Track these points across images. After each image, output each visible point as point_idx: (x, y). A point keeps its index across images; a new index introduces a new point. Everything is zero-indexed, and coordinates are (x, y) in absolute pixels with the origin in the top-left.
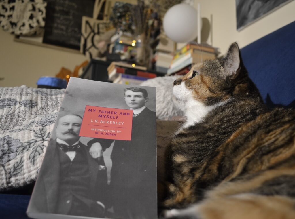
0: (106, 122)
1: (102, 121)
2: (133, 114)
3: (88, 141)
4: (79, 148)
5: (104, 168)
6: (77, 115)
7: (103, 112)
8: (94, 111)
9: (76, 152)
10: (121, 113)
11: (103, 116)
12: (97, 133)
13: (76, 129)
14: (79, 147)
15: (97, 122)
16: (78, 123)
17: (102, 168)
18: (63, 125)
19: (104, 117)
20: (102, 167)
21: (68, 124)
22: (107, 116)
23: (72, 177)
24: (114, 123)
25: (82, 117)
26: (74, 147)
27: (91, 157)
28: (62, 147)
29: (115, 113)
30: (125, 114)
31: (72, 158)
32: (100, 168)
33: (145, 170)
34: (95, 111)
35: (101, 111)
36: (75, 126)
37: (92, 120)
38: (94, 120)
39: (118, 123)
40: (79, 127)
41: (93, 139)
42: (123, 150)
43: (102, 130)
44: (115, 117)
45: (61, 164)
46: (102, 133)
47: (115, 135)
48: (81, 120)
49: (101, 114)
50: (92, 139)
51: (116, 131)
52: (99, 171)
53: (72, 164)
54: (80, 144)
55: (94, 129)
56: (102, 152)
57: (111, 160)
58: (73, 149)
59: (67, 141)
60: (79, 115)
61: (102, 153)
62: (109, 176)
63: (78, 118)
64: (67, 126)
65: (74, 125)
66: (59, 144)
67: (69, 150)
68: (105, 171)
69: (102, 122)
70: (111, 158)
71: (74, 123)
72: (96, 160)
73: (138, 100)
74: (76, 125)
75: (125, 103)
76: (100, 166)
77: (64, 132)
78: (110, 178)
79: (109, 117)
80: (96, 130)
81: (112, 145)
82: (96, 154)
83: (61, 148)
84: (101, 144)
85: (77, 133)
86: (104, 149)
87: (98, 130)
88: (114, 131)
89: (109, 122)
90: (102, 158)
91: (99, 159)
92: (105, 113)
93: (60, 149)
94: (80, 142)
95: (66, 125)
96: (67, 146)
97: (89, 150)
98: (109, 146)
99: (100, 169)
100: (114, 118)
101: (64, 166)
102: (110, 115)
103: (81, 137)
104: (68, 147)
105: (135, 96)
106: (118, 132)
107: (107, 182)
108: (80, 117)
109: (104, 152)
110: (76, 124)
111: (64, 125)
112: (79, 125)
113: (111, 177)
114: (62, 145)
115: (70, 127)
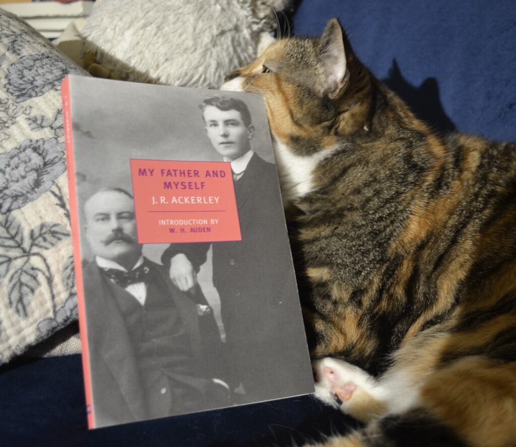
0: (182, 200)
1: (174, 198)
2: (233, 173)
3: (161, 253)
5: (207, 309)
6: (120, 190)
7: (169, 173)
8: (152, 172)
9: (146, 283)
10: (208, 174)
11: (173, 186)
12: (172, 230)
13: (128, 227)
14: (148, 270)
15: (166, 201)
16: (126, 210)
17: (204, 310)
18: (98, 220)
19: (177, 186)
20: (203, 307)
22: (182, 184)
23: (154, 340)
24: (199, 200)
25: (131, 193)
26: (138, 273)
28: (113, 276)
29: (196, 173)
30: (215, 174)
31: (141, 298)
32: (201, 310)
33: (280, 303)
34: (153, 173)
35: (166, 172)
36: (124, 220)
37: (153, 198)
38: (158, 199)
39: (207, 200)
40: (134, 221)
41: (169, 248)
42: (233, 264)
43: (181, 222)
44: (199, 186)
45: (125, 316)
46: (182, 230)
47: (209, 230)
49: (169, 179)
51: (209, 222)
52: (200, 317)
53: (145, 312)
55: (163, 222)
56: (195, 273)
57: (215, 290)
58: (137, 277)
59: (119, 259)
60: (123, 188)
61: (194, 277)
62: (220, 324)
63: (122, 196)
65: (120, 216)
66: (106, 270)
67: (129, 281)
68: (210, 315)
69: (176, 201)
70: (214, 286)
71: (119, 212)
72: (187, 294)
73: (235, 132)
74: (125, 218)
75: (208, 143)
76: (199, 307)
77: (104, 238)
79: (185, 187)
80: (169, 222)
81: (210, 254)
82: (184, 281)
83: (112, 280)
84: (189, 257)
85: (133, 238)
86: (196, 269)
87: (172, 222)
88: (205, 222)
89: (189, 200)
90: (197, 287)
91: (193, 292)
92: (176, 175)
93: (111, 282)
94: (145, 259)
95: (103, 219)
96: (122, 272)
97: (168, 274)
98: (203, 260)
99: (201, 314)
100: (198, 187)
101: (133, 319)
102: (186, 180)
103: (145, 246)
104: (126, 275)
105: (227, 122)
106: (212, 221)
107: (219, 339)
108: (126, 193)
109: (199, 275)
110: (124, 215)
111: (101, 222)
112: (131, 216)
113: (225, 326)
114: (111, 270)
115: (113, 224)
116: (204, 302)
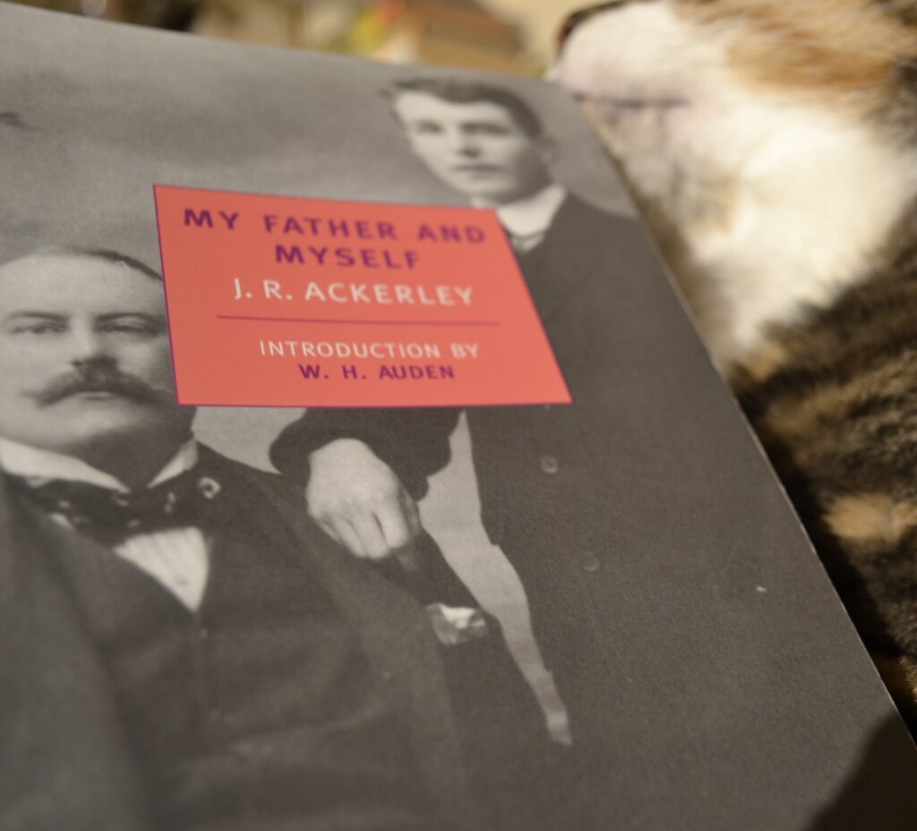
0: (345, 292)
1: (312, 285)
2: (508, 235)
3: (270, 437)
4: (218, 495)
5: (473, 619)
6: (113, 256)
7: (291, 224)
8: (230, 221)
9: (207, 530)
10: (425, 232)
11: (310, 258)
12: (310, 371)
13: (136, 356)
14: (216, 487)
15: (281, 292)
16: (137, 308)
17: (462, 624)
18: (18, 330)
19: (320, 256)
20: (458, 616)
21: (54, 323)
22: (338, 252)
23: (246, 748)
24: (403, 294)
25: (156, 267)
26: (172, 497)
27: (343, 554)
28: (64, 504)
29: (386, 230)
30: (450, 234)
31: (183, 583)
32: (449, 627)
33: (760, 589)
34: (236, 223)
35: (281, 223)
36: (122, 335)
37: (237, 282)
38: (253, 285)
39: (431, 294)
40: (161, 341)
41: (301, 422)
42: (553, 470)
43: (343, 351)
44: (398, 258)
45: (108, 650)
46: (350, 371)
47: (447, 372)
48: (155, 288)
49: (290, 240)
50: (296, 415)
51: (445, 351)
52: (445, 651)
53: (204, 633)
54: (209, 461)
55: (276, 348)
56: (409, 501)
57: (497, 551)
58: (168, 508)
59: (94, 451)
60: (124, 249)
61: (408, 514)
62: (536, 673)
63: (121, 272)
64: (49, 335)
65: (105, 323)
66: (35, 484)
67: (134, 523)
69: (319, 293)
70: (493, 541)
71: (105, 311)
72: (387, 567)
74: (125, 329)
76: (439, 613)
77: (39, 383)
78: (551, 688)
79: (352, 262)
80: (298, 349)
81: (461, 441)
82: (367, 527)
83: (60, 519)
84: (380, 448)
85: (159, 387)
86: (412, 484)
87: (307, 349)
88: (433, 352)
89: (369, 292)
90: (423, 546)
91: (406, 561)
92: (315, 231)
93: (53, 525)
94: (203, 450)
95: (38, 330)
96: (105, 493)
98: (441, 458)
99: (453, 639)
100: (394, 260)
101: (145, 664)
102: (355, 244)
103: (201, 413)
104: (123, 503)
105: (470, 128)
106: (457, 351)
107: (543, 731)
108: (134, 264)
109: (423, 505)
110: (122, 322)
111: (29, 335)
112: (152, 326)
113: (557, 680)
114: (59, 488)
115: (82, 343)
116: (461, 596)
